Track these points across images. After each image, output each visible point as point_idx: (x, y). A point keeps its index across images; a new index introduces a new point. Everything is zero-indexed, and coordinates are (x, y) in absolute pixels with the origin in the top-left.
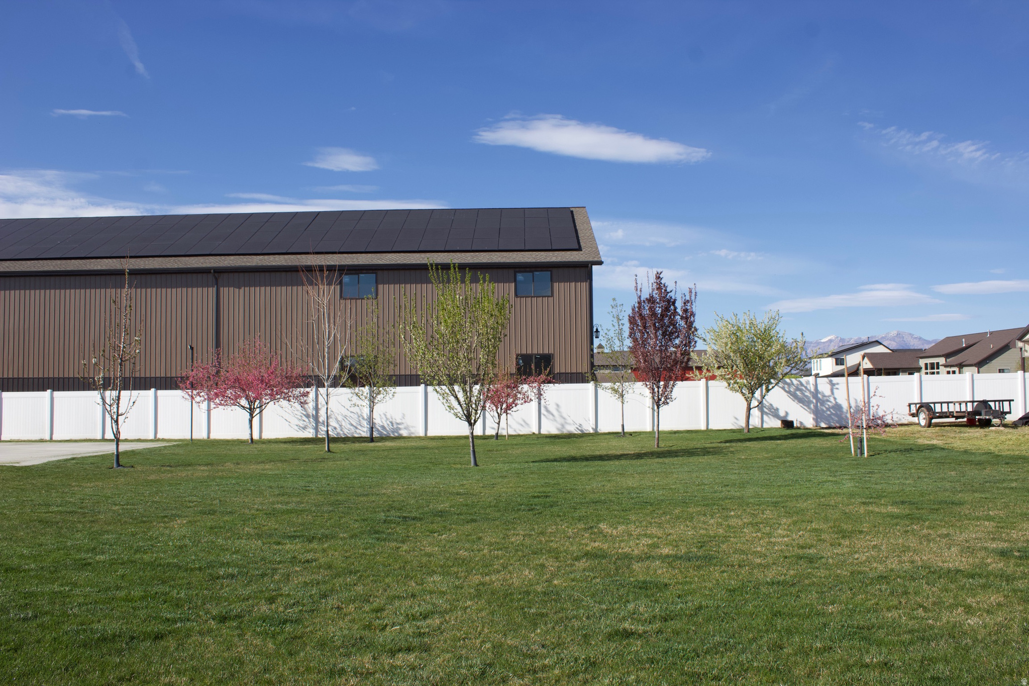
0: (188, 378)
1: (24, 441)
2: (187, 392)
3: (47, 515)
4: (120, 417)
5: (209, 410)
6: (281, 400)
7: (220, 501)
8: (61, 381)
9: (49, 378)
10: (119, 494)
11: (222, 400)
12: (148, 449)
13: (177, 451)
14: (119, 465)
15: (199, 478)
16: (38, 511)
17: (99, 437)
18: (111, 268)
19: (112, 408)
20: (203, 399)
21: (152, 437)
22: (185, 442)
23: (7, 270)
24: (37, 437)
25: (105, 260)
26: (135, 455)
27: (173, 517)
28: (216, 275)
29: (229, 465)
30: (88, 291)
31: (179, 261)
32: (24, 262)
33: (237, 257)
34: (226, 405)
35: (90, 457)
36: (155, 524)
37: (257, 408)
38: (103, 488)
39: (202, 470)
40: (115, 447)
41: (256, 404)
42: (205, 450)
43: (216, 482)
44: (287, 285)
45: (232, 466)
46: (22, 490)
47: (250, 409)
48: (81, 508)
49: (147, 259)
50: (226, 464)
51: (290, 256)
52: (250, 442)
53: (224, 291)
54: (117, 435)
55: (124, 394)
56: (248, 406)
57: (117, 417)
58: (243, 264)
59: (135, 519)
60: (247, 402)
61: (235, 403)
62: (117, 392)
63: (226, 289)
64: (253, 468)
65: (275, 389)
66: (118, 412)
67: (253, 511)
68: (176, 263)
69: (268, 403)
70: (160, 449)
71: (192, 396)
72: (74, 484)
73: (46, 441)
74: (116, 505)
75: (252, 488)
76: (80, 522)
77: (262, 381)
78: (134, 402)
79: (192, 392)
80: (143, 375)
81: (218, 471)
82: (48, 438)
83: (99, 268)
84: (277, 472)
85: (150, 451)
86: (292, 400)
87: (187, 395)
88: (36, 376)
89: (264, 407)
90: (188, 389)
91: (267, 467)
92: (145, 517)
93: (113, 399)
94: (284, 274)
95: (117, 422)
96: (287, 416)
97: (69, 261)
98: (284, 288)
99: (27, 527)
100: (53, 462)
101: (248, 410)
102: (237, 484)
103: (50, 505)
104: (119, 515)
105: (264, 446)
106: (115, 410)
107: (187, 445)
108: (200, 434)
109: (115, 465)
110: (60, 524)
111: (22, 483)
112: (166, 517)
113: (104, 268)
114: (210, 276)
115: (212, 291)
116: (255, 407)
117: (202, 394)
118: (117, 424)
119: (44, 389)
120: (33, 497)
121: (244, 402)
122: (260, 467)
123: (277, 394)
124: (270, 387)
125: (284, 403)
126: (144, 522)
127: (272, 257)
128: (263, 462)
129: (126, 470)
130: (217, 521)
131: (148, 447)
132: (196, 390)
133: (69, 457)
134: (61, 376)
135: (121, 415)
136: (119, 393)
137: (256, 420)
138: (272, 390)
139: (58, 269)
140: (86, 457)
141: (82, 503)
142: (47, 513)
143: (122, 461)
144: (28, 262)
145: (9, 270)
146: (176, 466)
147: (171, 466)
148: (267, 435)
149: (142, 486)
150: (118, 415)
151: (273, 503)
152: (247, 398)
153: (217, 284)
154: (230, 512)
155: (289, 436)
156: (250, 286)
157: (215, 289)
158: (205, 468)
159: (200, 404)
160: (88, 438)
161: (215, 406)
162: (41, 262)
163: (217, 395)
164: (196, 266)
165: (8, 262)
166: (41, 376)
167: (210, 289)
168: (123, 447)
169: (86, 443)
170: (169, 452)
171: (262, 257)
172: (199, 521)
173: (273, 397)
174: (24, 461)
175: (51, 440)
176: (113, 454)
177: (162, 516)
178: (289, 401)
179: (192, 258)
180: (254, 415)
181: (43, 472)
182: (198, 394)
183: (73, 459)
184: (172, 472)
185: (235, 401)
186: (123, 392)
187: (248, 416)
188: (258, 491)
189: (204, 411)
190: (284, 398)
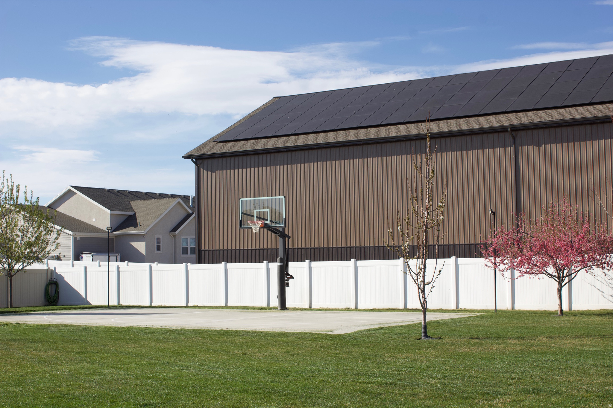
0: (491, 245)
1: (332, 310)
2: (490, 260)
3: (369, 385)
4: (426, 286)
5: (513, 279)
6: (594, 267)
7: (542, 379)
8: (363, 250)
9: (351, 247)
10: (433, 367)
11: (528, 268)
12: (452, 319)
13: (483, 322)
14: (426, 336)
15: (513, 353)
16: (359, 381)
17: (402, 306)
18: (406, 134)
19: (419, 277)
20: (506, 266)
21: (453, 307)
22: (489, 313)
23: (311, 143)
24: (344, 307)
25: (399, 126)
26: (440, 325)
27: (495, 395)
28: (513, 133)
29: (542, 339)
30: (384, 158)
31: (473, 121)
32: (324, 134)
33: (535, 112)
34: (533, 273)
35: (396, 327)
36: (477, 401)
37: (566, 276)
38: (415, 360)
39: (513, 344)
40: (422, 316)
41: (566, 271)
42: (512, 322)
43: (532, 358)
44: (592, 139)
45: (545, 340)
46: (341, 359)
47: (559, 277)
48: (399, 380)
49: (441, 122)
50: (539, 338)
51: (594, 106)
52: (559, 313)
53: (523, 150)
54: (424, 304)
55: (430, 262)
56: (556, 274)
57: (424, 287)
58: (542, 120)
59: (455, 394)
60: (555, 270)
61: (543, 271)
62: (423, 260)
63: (525, 148)
64: (569, 343)
65: (586, 255)
66: (424, 281)
67: (582, 393)
68: (470, 123)
69: (578, 271)
70: (464, 320)
71: (495, 264)
72: (386, 354)
73: (352, 310)
74: (433, 378)
75: (575, 366)
76: (401, 395)
77: (572, 247)
78: (440, 271)
79: (495, 260)
80: (446, 243)
81: (531, 346)
82: (353, 307)
83: (394, 134)
84: (598, 349)
85: (455, 322)
86: (606, 267)
87: (490, 263)
88: (339, 246)
89: (573, 276)
90: (492, 257)
91: (585, 342)
92: (465, 392)
93: (419, 268)
94: (588, 127)
95: (423, 291)
96: (599, 285)
97: (365, 130)
98: (589, 143)
99: (352, 397)
100: (363, 331)
101: (557, 279)
102: (557, 360)
103: (369, 376)
104: (438, 389)
105: (576, 318)
106: (422, 279)
107: (492, 316)
108: (505, 305)
109: (423, 336)
110: (382, 396)
111: (338, 352)
112: (487, 394)
113: (399, 134)
114: (507, 135)
115: (510, 151)
116: (565, 275)
117: (506, 261)
118: (424, 294)
119: (348, 258)
120: (352, 367)
121: (551, 270)
122: (577, 342)
123: (589, 260)
124: (580, 253)
125: (597, 270)
126: (466, 398)
127: (574, 110)
128: (579, 337)
129: (435, 341)
130: (544, 402)
131: (452, 317)
132: (499, 257)
133: (377, 327)
134: (362, 245)
135: (428, 284)
136: (425, 262)
137: (565, 290)
138: (583, 256)
139: (356, 139)
140: (393, 327)
141: (399, 374)
142: (368, 383)
143: (430, 332)
144: (328, 134)
145: (312, 143)
146: (485, 339)
147: (480, 339)
148: (576, 307)
149: (454, 358)
150: (425, 285)
151: (603, 384)
152: (555, 265)
153: (515, 144)
154: (557, 393)
155: (602, 308)
156: (551, 143)
157: (513, 149)
158: (517, 342)
159: (504, 273)
160: (391, 307)
161: (520, 274)
162: (339, 132)
163: (522, 263)
164: (491, 125)
165: (311, 135)
166: (344, 245)
167: (508, 149)
168: (430, 317)
169: (389, 313)
170: (474, 323)
171: (563, 110)
172: (524, 400)
173: (584, 265)
174: (336, 330)
175: (356, 309)
176: (421, 323)
177: (483, 393)
178: (603, 268)
179: (487, 117)
180: (563, 284)
181: (355, 341)
182: (502, 262)
183: (381, 328)
184: (481, 345)
185: (541, 269)
186: (429, 261)
187: (556, 285)
188: (583, 369)
189: (507, 279)
190: (597, 266)
